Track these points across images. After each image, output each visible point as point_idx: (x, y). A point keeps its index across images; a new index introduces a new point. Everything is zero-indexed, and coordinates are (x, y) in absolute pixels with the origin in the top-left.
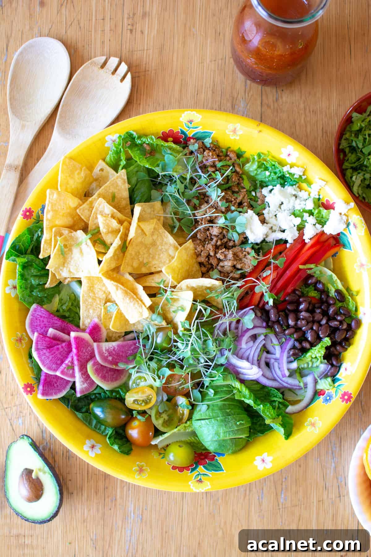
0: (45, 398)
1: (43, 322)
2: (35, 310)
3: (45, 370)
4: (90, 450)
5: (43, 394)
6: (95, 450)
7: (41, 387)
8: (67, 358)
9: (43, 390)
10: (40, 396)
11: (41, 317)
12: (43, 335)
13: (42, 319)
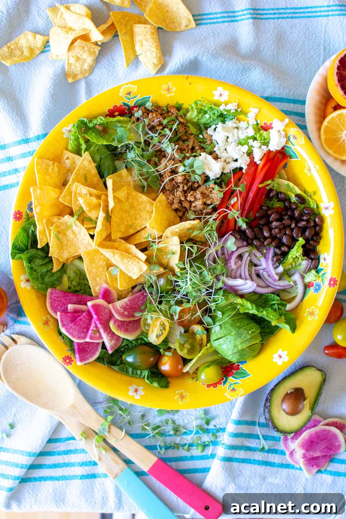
0: (84, 363)
1: (61, 301)
2: (51, 294)
3: (76, 340)
4: (135, 394)
5: (81, 361)
6: (138, 393)
7: (77, 356)
8: (90, 324)
9: (80, 357)
10: (79, 363)
12: (65, 311)
13: (59, 299)
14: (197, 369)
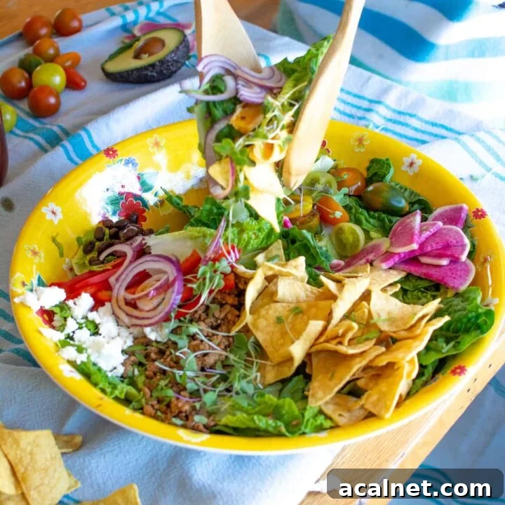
0: (459, 205)
1: (452, 274)
2: (461, 284)
3: (459, 229)
4: (415, 160)
5: (461, 209)
6: (410, 161)
7: (463, 215)
8: (427, 239)
9: (460, 213)
10: (465, 206)
11: (454, 278)
12: (455, 260)
13: (454, 276)
14: (317, 160)
